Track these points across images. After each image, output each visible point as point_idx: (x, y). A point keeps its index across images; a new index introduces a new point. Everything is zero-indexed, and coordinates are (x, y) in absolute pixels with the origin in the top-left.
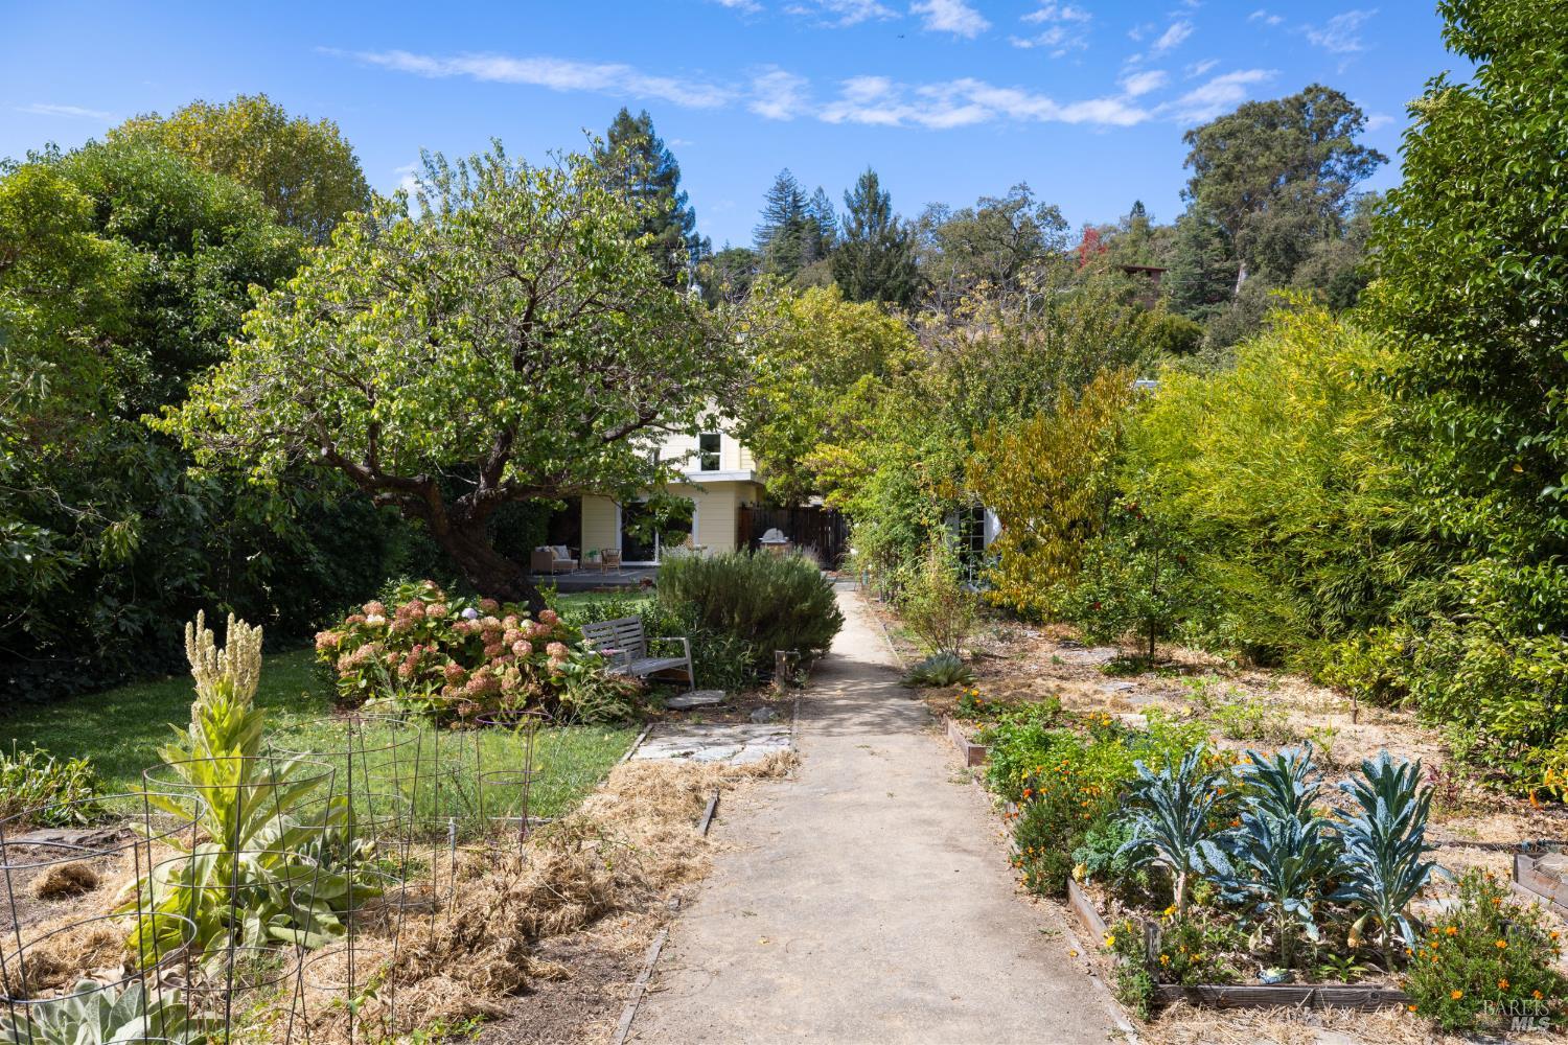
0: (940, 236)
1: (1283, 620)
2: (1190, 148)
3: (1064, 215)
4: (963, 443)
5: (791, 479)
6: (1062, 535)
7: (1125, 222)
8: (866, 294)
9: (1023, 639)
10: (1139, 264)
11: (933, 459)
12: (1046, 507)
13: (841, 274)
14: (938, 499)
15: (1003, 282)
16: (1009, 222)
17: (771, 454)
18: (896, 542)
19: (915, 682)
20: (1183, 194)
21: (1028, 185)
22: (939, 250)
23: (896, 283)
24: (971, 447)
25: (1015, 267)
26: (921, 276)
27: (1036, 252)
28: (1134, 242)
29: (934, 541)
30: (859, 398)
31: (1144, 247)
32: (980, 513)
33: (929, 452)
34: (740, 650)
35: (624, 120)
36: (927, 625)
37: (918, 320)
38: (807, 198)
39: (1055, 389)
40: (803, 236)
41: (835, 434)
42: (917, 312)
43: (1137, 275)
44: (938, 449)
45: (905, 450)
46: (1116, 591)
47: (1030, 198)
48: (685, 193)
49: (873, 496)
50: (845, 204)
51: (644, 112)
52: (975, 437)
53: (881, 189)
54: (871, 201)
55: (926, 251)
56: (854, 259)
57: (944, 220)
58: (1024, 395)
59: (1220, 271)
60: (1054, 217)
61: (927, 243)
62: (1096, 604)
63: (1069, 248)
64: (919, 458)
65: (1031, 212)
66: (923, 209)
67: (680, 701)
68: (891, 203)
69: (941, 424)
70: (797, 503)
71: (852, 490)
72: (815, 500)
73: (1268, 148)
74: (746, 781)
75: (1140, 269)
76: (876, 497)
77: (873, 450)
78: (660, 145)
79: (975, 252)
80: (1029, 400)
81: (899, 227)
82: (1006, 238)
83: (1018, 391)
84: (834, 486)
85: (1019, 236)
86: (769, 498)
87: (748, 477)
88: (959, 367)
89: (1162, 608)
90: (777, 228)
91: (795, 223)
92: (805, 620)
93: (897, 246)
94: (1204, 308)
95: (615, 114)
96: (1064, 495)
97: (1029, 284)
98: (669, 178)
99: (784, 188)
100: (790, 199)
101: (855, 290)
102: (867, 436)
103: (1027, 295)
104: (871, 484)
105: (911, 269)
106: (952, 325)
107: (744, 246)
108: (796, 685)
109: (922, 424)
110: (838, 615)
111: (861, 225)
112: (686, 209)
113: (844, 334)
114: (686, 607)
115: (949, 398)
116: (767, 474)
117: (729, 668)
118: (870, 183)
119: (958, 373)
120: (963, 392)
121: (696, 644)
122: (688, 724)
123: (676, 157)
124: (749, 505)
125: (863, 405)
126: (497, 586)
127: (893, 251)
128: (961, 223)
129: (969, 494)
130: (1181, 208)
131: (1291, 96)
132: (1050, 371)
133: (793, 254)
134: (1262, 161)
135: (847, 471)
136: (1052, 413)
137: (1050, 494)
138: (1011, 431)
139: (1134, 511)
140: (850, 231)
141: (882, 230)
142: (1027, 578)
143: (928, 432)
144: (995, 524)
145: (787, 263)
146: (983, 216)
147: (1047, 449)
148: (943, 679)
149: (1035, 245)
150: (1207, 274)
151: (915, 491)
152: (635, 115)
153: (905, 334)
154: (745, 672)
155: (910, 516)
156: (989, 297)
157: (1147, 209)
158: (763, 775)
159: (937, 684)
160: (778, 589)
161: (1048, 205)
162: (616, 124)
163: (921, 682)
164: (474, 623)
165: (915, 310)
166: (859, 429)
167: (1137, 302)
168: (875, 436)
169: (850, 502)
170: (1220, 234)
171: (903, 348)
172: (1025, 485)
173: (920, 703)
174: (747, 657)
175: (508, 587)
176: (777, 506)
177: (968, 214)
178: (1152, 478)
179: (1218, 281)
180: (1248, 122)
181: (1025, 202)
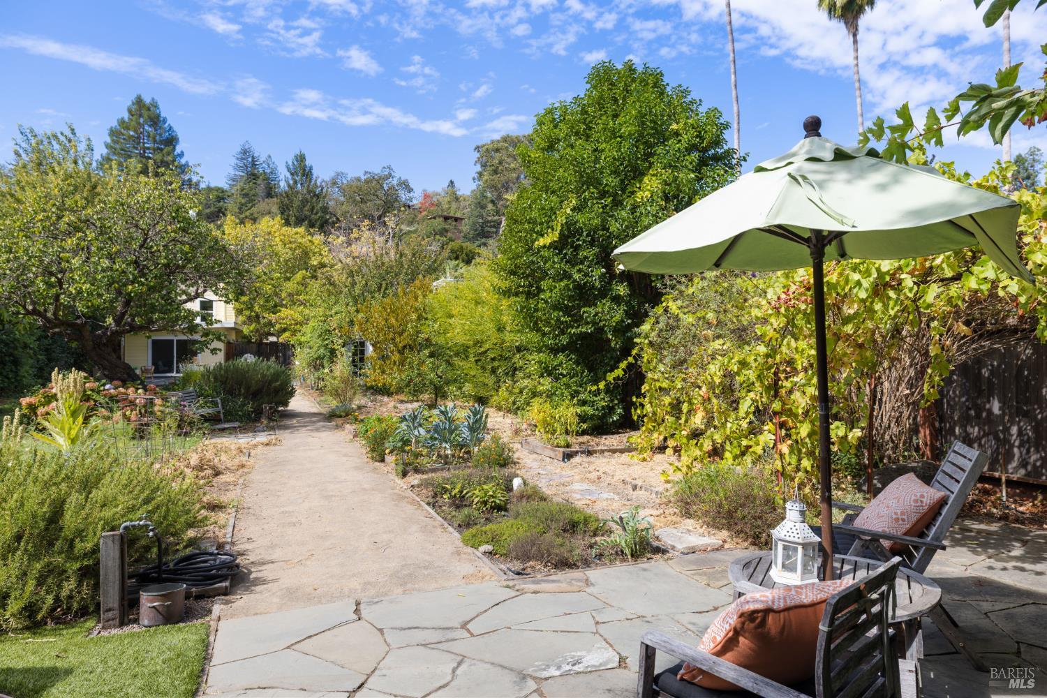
0: (342, 190)
1: (487, 385)
2: (478, 155)
3: (412, 185)
4: (354, 308)
5: (258, 327)
6: (399, 352)
7: (444, 190)
8: (299, 222)
9: (381, 401)
10: (451, 215)
11: (338, 316)
12: (393, 339)
13: (284, 209)
14: (341, 336)
15: (377, 221)
16: (382, 187)
17: (247, 313)
18: (320, 358)
19: (331, 416)
20: (474, 179)
21: (392, 167)
22: (342, 199)
23: (317, 217)
24: (358, 311)
25: (383, 215)
26: (331, 214)
27: (396, 205)
28: (449, 202)
29: (339, 356)
30: (298, 283)
31: (454, 205)
32: (362, 344)
33: (336, 313)
34: (245, 405)
35: (139, 101)
36: (336, 393)
37: (329, 240)
38: (261, 160)
39: (398, 284)
40: (259, 182)
41: (284, 302)
42: (329, 235)
43: (449, 221)
44: (341, 311)
45: (325, 312)
46: (419, 375)
47: (393, 174)
48: (182, 152)
49: (308, 334)
50: (286, 170)
51: (153, 99)
52: (359, 306)
53: (308, 163)
54: (302, 169)
55: (335, 198)
56: (292, 202)
57: (345, 182)
58: (384, 286)
59: (491, 221)
60: (406, 186)
61: (335, 194)
62: (411, 380)
63: (415, 202)
64: (332, 316)
65: (395, 182)
66: (333, 174)
67: (219, 426)
68: (313, 171)
69: (343, 299)
70: (261, 340)
71: (294, 333)
72: (272, 339)
73: (515, 159)
74: (260, 447)
75: (451, 218)
76: (309, 335)
77: (307, 311)
78: (165, 121)
79: (362, 201)
80: (386, 289)
81: (319, 184)
82: (379, 193)
83: (381, 285)
84: (284, 330)
85: (387, 194)
86: (245, 337)
87: (232, 326)
88: (352, 272)
89: (439, 382)
90: (242, 176)
91: (253, 174)
92: (277, 391)
93: (318, 196)
94: (483, 240)
95: (133, 97)
96: (401, 334)
97: (391, 224)
98: (171, 141)
99: (245, 152)
100: (250, 159)
101: (292, 219)
102: (302, 304)
103: (390, 230)
104: (307, 329)
105: (325, 209)
106: (349, 244)
107: (220, 185)
108: (274, 420)
109: (333, 299)
110: (293, 389)
111: (296, 182)
112: (183, 161)
113: (285, 245)
114: (216, 386)
115: (346, 286)
116: (244, 323)
117: (240, 413)
118: (301, 158)
119: (351, 274)
120: (354, 284)
121: (223, 401)
122: (224, 434)
123: (175, 129)
124: (232, 341)
125: (300, 287)
126: (119, 375)
127: (315, 199)
128: (355, 184)
129: (357, 334)
130: (473, 186)
131: (526, 134)
132: (396, 275)
133: (252, 193)
134: (512, 166)
135: (293, 322)
136: (396, 295)
137: (395, 333)
138: (376, 304)
139: (428, 340)
140: (289, 186)
141: (309, 186)
142: (383, 372)
143: (335, 303)
144: (371, 348)
145: (249, 198)
146: (367, 182)
147: (393, 312)
148: (343, 414)
149: (396, 200)
150: (486, 222)
151: (330, 332)
152: (147, 100)
153: (322, 247)
154: (249, 414)
155: (327, 344)
156: (369, 230)
157: (456, 184)
158: (267, 445)
159: (340, 417)
160: (263, 376)
161: (402, 179)
162: (133, 104)
163: (333, 416)
164: (112, 391)
165: (327, 234)
166: (298, 300)
167: (449, 235)
168: (308, 304)
169: (295, 338)
170: (492, 202)
171: (321, 255)
172: (383, 329)
173: (334, 423)
174: (249, 407)
175: (125, 376)
176: (250, 342)
177: (359, 180)
178: (436, 326)
179: (491, 227)
180: (506, 145)
181: (390, 176)
